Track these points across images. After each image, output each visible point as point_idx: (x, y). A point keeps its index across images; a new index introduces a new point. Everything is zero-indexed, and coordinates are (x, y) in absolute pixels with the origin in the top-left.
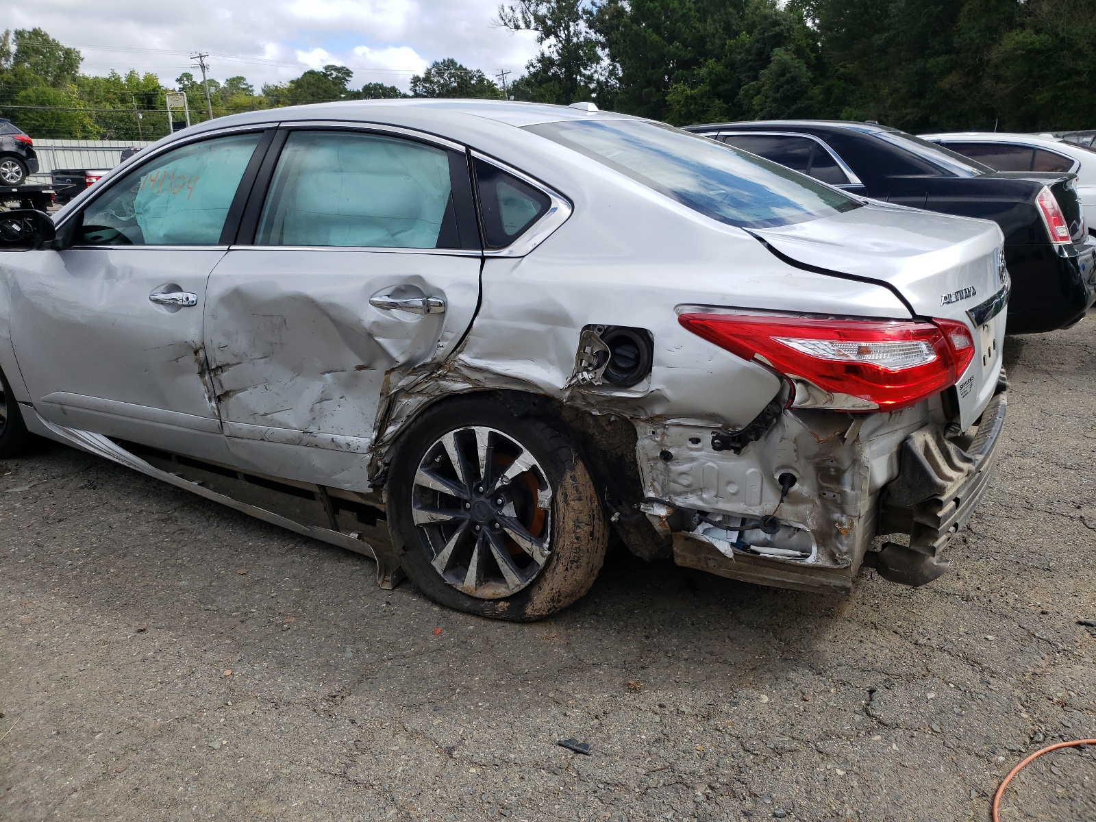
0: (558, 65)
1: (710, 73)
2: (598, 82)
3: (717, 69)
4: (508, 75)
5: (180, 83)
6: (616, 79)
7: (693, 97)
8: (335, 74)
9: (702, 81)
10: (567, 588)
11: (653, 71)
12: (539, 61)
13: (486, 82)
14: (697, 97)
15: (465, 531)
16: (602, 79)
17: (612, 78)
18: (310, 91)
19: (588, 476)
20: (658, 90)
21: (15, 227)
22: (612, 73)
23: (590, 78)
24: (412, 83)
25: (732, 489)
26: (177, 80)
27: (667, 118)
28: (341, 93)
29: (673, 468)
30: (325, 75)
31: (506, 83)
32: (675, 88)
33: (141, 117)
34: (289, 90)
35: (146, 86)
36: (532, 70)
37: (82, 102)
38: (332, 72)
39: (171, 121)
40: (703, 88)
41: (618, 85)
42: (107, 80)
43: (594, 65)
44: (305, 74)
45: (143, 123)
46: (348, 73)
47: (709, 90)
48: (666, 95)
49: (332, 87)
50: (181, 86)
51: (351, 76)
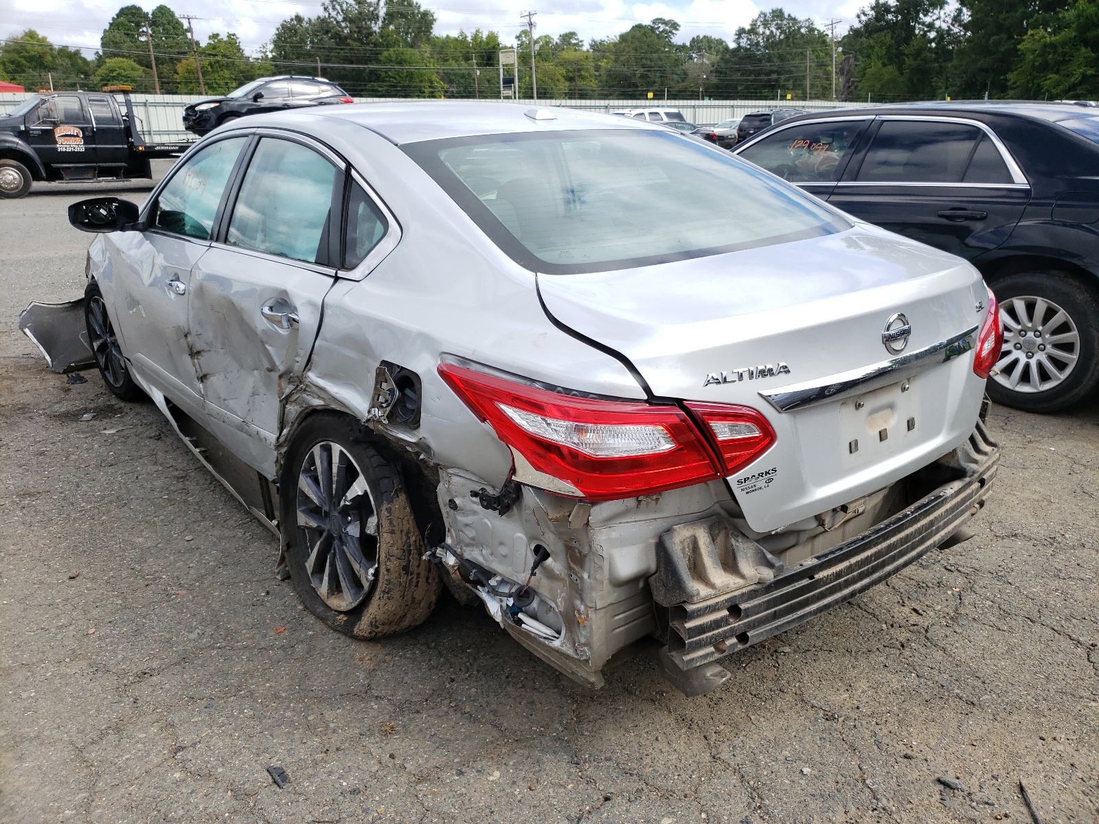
0: (894, 12)
1: (1078, 17)
2: (939, 31)
3: (1088, 12)
4: (839, 25)
5: (519, 40)
6: (960, 25)
7: (1053, 46)
8: (662, 27)
9: (1068, 26)
10: (381, 617)
11: (1007, 15)
12: (873, 8)
13: (816, 32)
14: (1058, 45)
15: (325, 540)
16: (945, 26)
17: (956, 26)
18: (633, 46)
19: (408, 510)
20: (1010, 37)
21: (102, 211)
22: (957, 19)
23: (931, 26)
24: (736, 35)
25: (503, 550)
26: (517, 37)
27: (1016, 70)
28: (665, 48)
29: (459, 518)
30: (652, 29)
31: (834, 33)
32: (1032, 35)
33: (478, 74)
34: (615, 44)
35: (488, 43)
36: (863, 18)
37: (432, 60)
38: (660, 25)
39: (502, 77)
40: (1067, 34)
41: (962, 33)
42: (456, 40)
43: (936, 11)
44: (633, 27)
45: (480, 79)
46: (675, 26)
47: (1075, 36)
48: (1019, 43)
49: (656, 40)
50: (519, 42)
51: (677, 30)
